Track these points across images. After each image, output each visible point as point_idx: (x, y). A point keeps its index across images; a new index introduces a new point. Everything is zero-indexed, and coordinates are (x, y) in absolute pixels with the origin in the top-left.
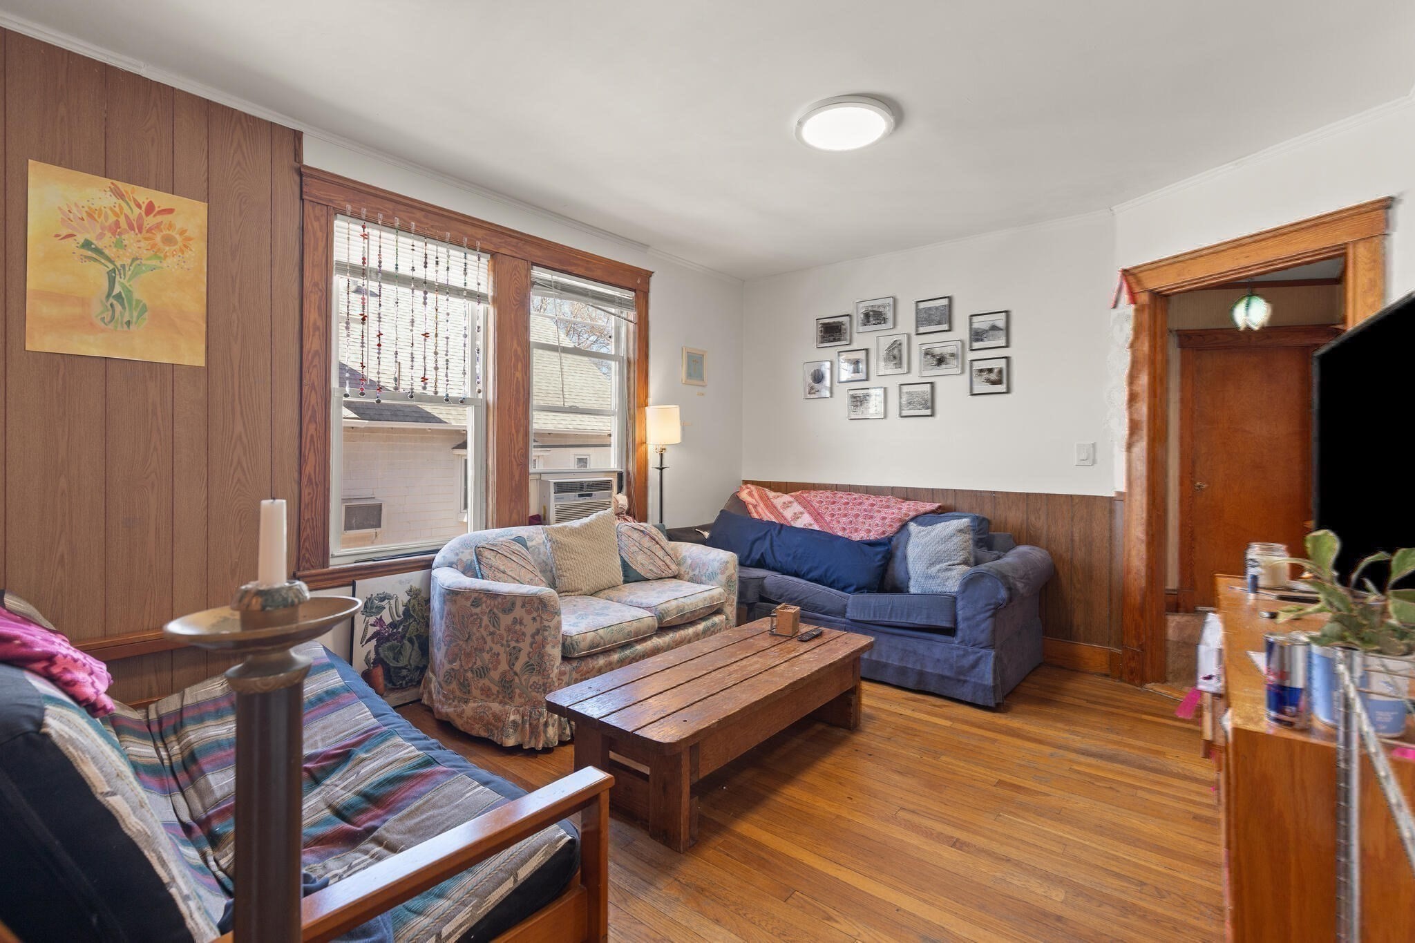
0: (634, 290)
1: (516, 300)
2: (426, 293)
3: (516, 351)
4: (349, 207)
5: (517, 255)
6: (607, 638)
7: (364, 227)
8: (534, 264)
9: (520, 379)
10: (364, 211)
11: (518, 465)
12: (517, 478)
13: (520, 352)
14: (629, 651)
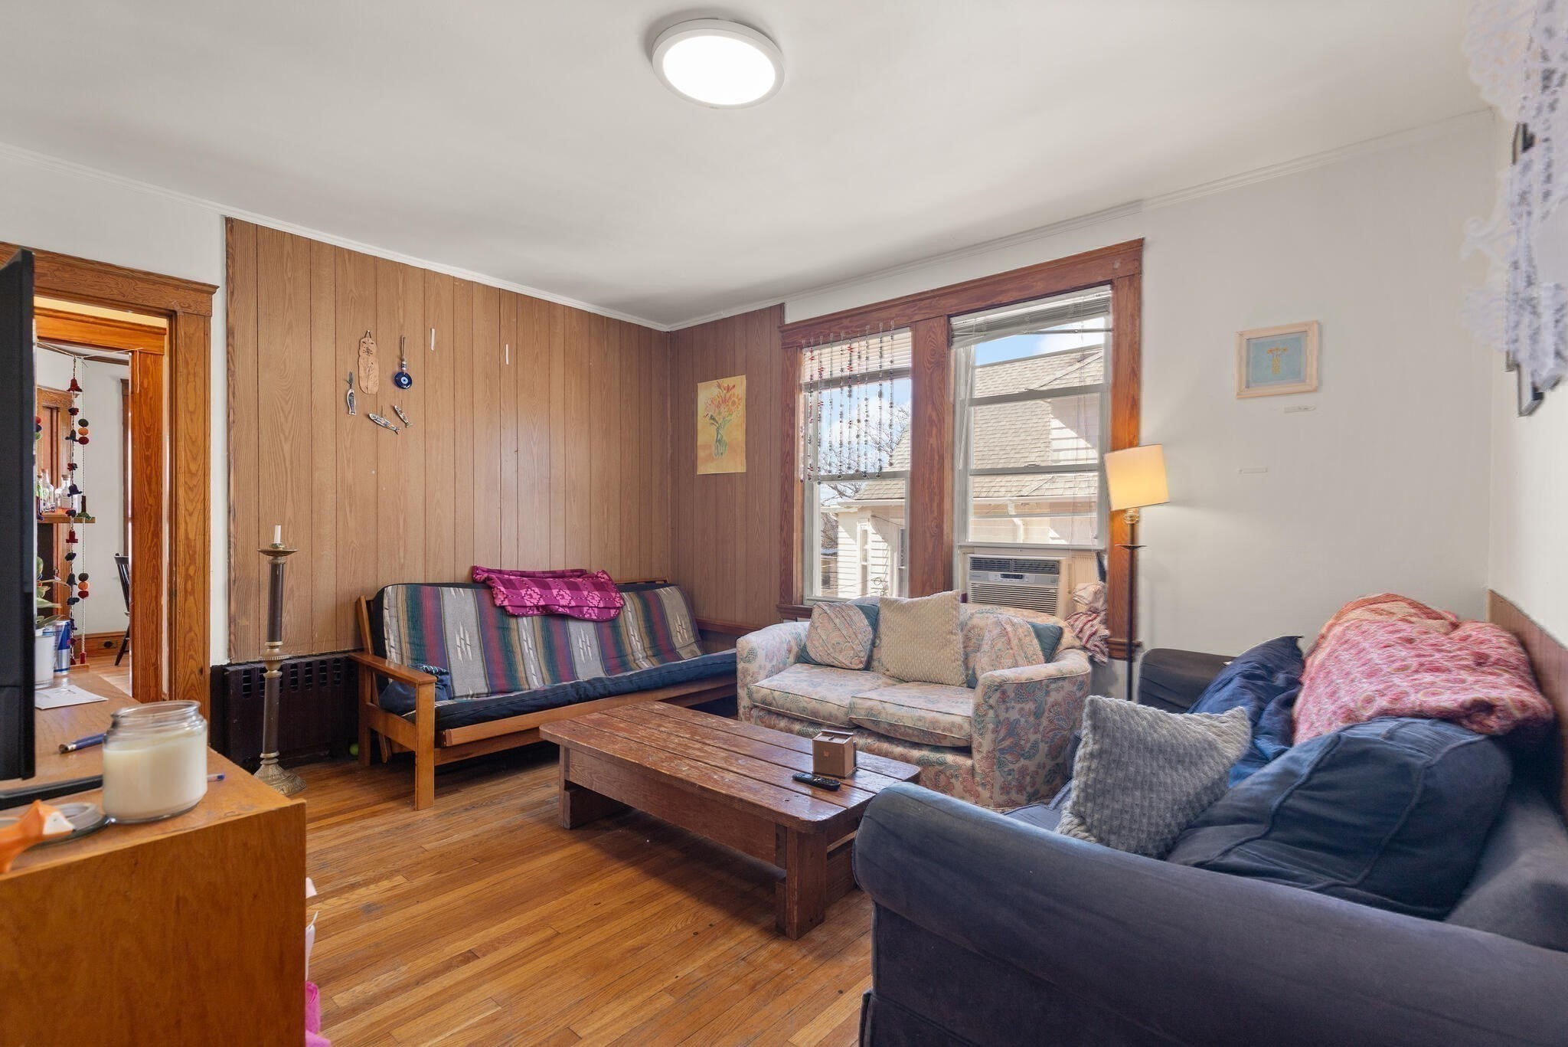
0: (1110, 282)
1: (931, 363)
2: (850, 386)
3: (930, 417)
4: (803, 341)
5: (932, 316)
6: (781, 702)
7: (812, 352)
8: (950, 316)
9: (935, 446)
10: (812, 340)
11: (932, 536)
12: (930, 550)
13: (934, 417)
14: (812, 730)
